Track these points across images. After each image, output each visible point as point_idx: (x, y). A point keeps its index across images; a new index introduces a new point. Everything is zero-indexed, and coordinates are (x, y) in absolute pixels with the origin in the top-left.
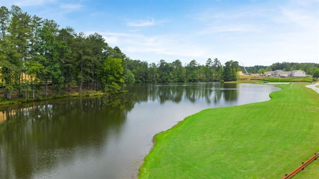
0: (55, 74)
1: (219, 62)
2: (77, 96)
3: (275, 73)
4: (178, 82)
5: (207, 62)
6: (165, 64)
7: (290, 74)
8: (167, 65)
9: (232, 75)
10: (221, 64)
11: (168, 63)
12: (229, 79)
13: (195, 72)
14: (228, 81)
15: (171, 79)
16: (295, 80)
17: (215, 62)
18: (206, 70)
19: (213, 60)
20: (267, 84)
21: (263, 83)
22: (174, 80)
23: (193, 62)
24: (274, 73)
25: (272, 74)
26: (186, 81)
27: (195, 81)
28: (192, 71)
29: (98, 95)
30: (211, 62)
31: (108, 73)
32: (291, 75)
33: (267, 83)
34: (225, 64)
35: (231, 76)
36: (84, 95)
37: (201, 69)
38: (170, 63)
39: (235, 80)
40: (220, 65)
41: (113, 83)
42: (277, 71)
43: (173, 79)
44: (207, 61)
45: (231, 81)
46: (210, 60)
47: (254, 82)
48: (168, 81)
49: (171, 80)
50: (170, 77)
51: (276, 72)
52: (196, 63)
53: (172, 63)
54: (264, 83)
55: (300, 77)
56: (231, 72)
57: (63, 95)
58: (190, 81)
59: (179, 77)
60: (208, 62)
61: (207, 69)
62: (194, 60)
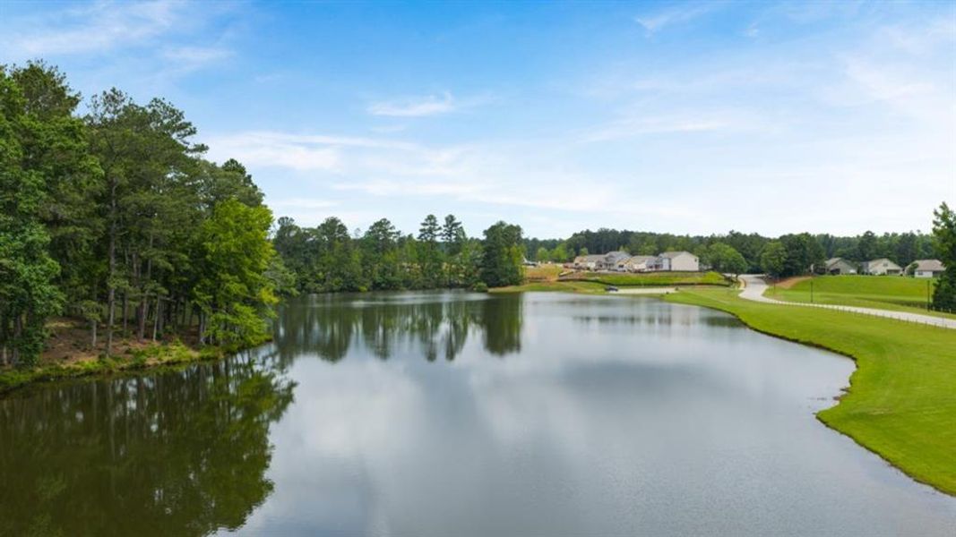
0: (34, 276)
1: (459, 226)
2: (99, 373)
3: (606, 259)
4: (341, 290)
5: (422, 227)
6: (293, 234)
7: (653, 264)
8: (303, 235)
9: (509, 266)
10: (464, 234)
11: (305, 229)
12: (503, 280)
13: (389, 257)
14: (498, 285)
15: (317, 282)
16: (683, 281)
17: (447, 226)
18: (421, 250)
19: (441, 222)
20: (614, 292)
21: (603, 290)
22: (326, 284)
23: (381, 226)
24: (604, 261)
25: (598, 262)
26: (365, 289)
27: (391, 287)
28: (381, 253)
29: (183, 360)
30: (437, 227)
31: (218, 268)
32: (657, 266)
33: (616, 290)
34: (486, 232)
35: (506, 270)
36: (125, 365)
37: (407, 246)
38: (312, 230)
39: (516, 282)
40: (462, 237)
41: (237, 305)
42: (613, 253)
43: (325, 280)
44: (424, 224)
45: (505, 285)
46: (433, 221)
47: (575, 289)
48: (306, 287)
49: (317, 285)
50: (313, 275)
51: (611, 256)
52: (391, 228)
53: (319, 227)
54: (607, 290)
55: (688, 272)
56: (506, 258)
57: (32, 371)
58: (376, 287)
59: (343, 276)
60: (427, 227)
61: (424, 248)
62: (385, 220)
